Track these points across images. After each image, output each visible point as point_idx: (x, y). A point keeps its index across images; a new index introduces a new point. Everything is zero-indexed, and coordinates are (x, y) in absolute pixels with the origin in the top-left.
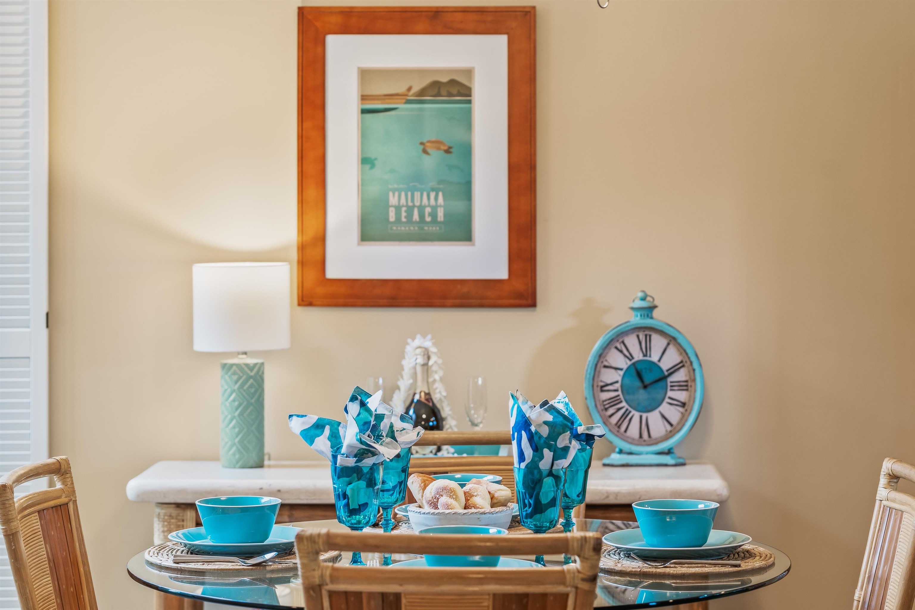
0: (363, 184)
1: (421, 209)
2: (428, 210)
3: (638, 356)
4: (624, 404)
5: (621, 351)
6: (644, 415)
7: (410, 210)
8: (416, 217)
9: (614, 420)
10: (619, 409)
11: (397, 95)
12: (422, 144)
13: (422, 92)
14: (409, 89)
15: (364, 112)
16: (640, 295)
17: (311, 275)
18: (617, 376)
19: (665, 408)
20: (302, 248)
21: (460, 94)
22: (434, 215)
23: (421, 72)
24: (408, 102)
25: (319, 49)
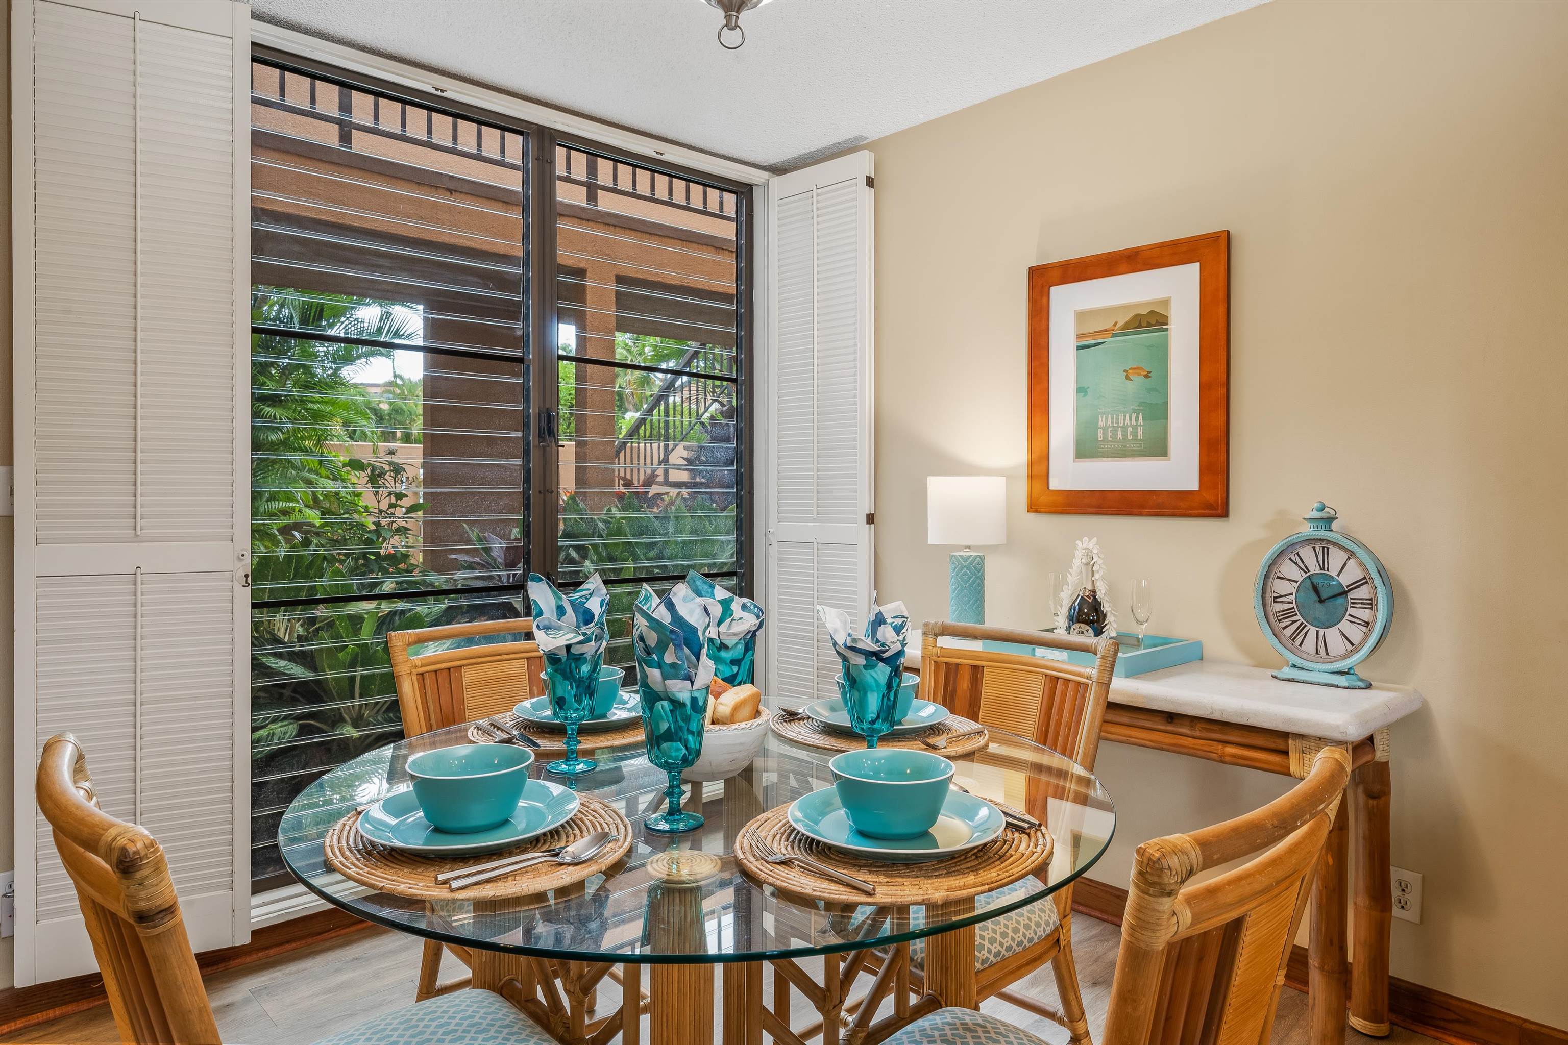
0: (1078, 408)
1: (1124, 428)
2: (1130, 429)
3: (1314, 569)
4: (1299, 617)
5: (1296, 563)
6: (1321, 631)
7: (1115, 430)
8: (1120, 436)
9: (1289, 632)
10: (1293, 622)
11: (1105, 330)
12: (1125, 371)
13: (1126, 326)
14: (1115, 325)
15: (1080, 348)
16: (1316, 505)
17: (1038, 486)
18: (1291, 588)
19: (1344, 625)
20: (1031, 464)
21: (1158, 323)
22: (1135, 434)
23: (1126, 307)
24: (1114, 336)
25: (1045, 300)
